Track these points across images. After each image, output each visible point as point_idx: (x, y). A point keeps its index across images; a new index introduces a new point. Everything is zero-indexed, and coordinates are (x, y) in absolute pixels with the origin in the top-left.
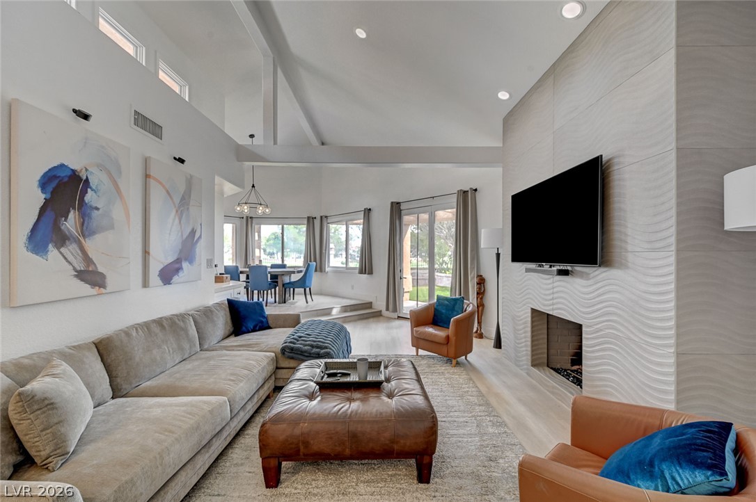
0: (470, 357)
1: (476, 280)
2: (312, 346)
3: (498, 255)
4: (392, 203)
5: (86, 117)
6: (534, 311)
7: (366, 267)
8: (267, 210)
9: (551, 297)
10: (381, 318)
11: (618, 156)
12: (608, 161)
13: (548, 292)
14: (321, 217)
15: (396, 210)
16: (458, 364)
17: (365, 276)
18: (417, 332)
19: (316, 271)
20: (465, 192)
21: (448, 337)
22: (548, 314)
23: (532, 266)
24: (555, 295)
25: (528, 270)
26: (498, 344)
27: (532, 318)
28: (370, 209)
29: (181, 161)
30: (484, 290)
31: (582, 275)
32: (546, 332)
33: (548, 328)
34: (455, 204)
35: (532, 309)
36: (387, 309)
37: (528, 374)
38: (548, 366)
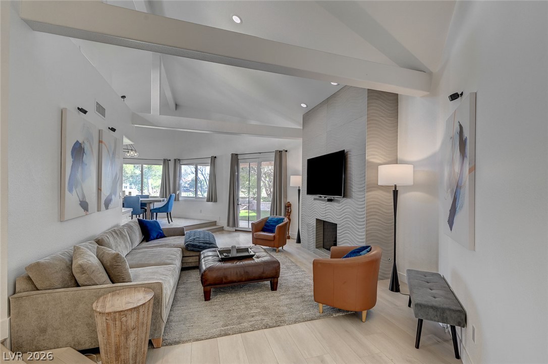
0: (285, 247)
1: (286, 205)
2: (204, 243)
3: (299, 190)
4: (232, 154)
5: (85, 112)
6: (317, 220)
7: (212, 198)
8: (136, 154)
9: (325, 212)
10: (224, 232)
11: (350, 151)
12: (347, 152)
13: (323, 210)
14: (175, 160)
15: (235, 159)
16: (279, 251)
17: (210, 203)
18: (256, 235)
19: (175, 200)
20: (280, 152)
21: (274, 236)
22: (324, 221)
23: (317, 196)
24: (327, 211)
25: (315, 199)
26: (299, 241)
27: (316, 223)
28: (215, 157)
29: (113, 130)
30: (291, 211)
31: (338, 201)
32: (323, 230)
33: (324, 229)
34: (274, 159)
35: (317, 219)
36: (228, 225)
37: (314, 253)
38: (323, 248)
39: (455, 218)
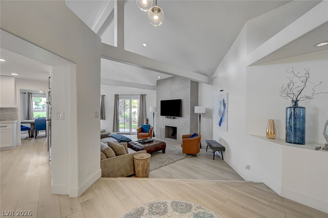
1: (146, 120)
3: (154, 113)
4: (115, 94)
7: (103, 117)
13: (169, 122)
15: (117, 97)
17: (101, 120)
18: (140, 134)
20: (143, 95)
21: (149, 134)
22: (168, 127)
23: (166, 117)
24: (171, 123)
25: (166, 118)
26: (154, 136)
27: (165, 127)
28: (104, 96)
33: (168, 130)
34: (139, 98)
36: (113, 131)
38: (168, 137)
39: (222, 123)
